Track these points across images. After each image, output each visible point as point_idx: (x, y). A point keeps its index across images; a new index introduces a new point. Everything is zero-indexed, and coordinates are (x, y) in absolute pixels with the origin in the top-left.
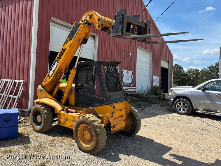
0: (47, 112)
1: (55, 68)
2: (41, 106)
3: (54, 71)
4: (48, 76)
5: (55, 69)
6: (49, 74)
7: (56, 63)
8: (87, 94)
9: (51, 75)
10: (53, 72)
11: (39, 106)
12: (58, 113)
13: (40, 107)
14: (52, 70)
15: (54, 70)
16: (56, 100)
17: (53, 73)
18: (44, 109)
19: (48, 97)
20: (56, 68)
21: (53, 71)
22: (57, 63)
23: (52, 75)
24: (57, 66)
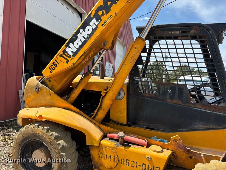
0: (65, 144)
1: (86, 36)
2: (48, 131)
3: (84, 43)
4: (61, 56)
5: (88, 38)
6: (65, 51)
7: (91, 23)
8: (169, 101)
9: (71, 54)
10: (81, 47)
11: (41, 130)
12: (96, 145)
13: (45, 131)
14: (78, 40)
15: (83, 40)
16: (82, 113)
17: (78, 50)
18: (57, 138)
19: (57, 104)
20: (90, 36)
21: (80, 43)
22: (97, 23)
23: (75, 54)
24: (94, 30)
